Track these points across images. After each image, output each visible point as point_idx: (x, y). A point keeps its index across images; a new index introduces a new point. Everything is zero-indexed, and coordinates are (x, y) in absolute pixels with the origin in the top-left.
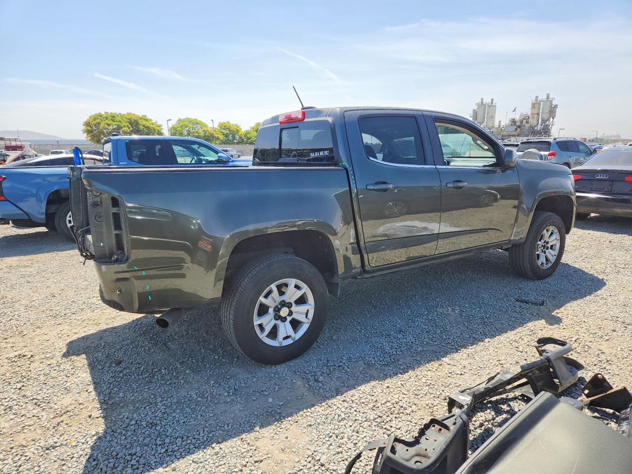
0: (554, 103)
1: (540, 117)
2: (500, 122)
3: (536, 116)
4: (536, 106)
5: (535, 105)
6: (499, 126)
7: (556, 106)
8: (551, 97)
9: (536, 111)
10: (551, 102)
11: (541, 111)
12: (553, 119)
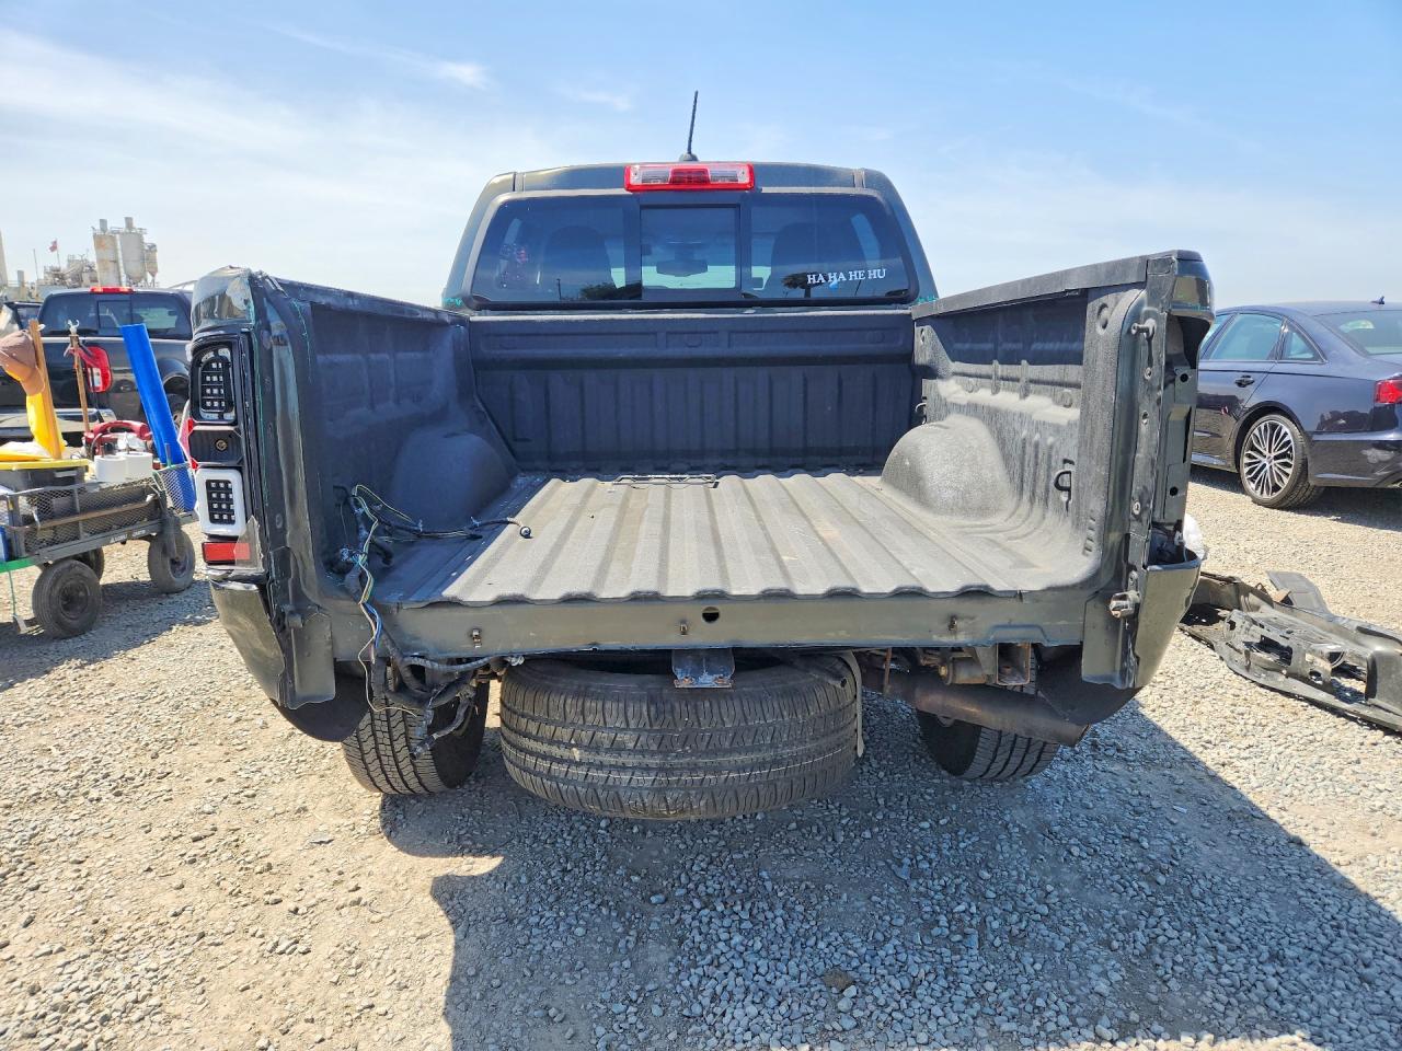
0: (147, 239)
1: (122, 270)
2: (21, 274)
3: (111, 266)
4: (107, 242)
5: (103, 239)
6: (22, 283)
7: (153, 247)
8: (136, 224)
9: (109, 255)
10: (139, 237)
11: (120, 256)
12: (153, 276)
